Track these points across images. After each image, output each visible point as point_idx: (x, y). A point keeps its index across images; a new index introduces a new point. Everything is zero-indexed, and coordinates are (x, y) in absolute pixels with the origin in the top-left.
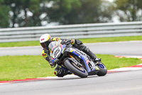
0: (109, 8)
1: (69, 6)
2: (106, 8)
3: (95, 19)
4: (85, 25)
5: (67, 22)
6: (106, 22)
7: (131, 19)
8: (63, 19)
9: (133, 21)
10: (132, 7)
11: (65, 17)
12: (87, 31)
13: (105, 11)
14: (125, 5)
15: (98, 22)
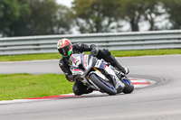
0: (66, 15)
1: (18, 14)
2: (63, 16)
3: (49, 30)
4: (36, 37)
5: (13, 33)
6: (63, 33)
7: (95, 30)
8: (7, 30)
9: (97, 32)
10: (96, 14)
11: (10, 27)
12: (38, 45)
13: (62, 20)
14: (86, 12)
15: (53, 33)
